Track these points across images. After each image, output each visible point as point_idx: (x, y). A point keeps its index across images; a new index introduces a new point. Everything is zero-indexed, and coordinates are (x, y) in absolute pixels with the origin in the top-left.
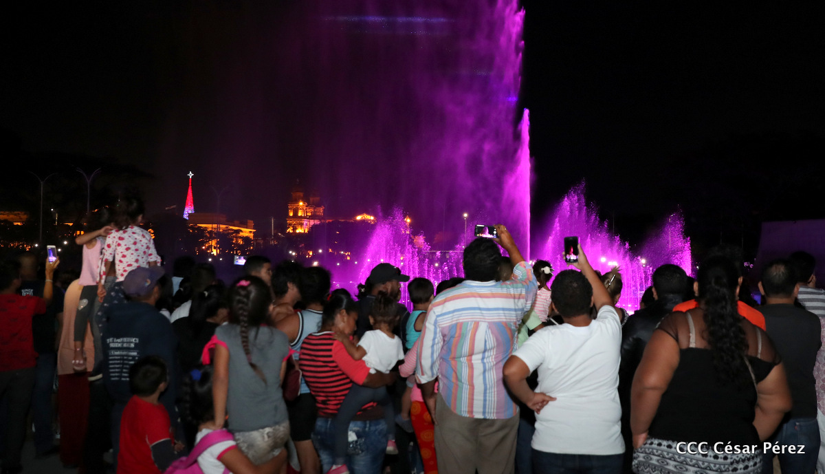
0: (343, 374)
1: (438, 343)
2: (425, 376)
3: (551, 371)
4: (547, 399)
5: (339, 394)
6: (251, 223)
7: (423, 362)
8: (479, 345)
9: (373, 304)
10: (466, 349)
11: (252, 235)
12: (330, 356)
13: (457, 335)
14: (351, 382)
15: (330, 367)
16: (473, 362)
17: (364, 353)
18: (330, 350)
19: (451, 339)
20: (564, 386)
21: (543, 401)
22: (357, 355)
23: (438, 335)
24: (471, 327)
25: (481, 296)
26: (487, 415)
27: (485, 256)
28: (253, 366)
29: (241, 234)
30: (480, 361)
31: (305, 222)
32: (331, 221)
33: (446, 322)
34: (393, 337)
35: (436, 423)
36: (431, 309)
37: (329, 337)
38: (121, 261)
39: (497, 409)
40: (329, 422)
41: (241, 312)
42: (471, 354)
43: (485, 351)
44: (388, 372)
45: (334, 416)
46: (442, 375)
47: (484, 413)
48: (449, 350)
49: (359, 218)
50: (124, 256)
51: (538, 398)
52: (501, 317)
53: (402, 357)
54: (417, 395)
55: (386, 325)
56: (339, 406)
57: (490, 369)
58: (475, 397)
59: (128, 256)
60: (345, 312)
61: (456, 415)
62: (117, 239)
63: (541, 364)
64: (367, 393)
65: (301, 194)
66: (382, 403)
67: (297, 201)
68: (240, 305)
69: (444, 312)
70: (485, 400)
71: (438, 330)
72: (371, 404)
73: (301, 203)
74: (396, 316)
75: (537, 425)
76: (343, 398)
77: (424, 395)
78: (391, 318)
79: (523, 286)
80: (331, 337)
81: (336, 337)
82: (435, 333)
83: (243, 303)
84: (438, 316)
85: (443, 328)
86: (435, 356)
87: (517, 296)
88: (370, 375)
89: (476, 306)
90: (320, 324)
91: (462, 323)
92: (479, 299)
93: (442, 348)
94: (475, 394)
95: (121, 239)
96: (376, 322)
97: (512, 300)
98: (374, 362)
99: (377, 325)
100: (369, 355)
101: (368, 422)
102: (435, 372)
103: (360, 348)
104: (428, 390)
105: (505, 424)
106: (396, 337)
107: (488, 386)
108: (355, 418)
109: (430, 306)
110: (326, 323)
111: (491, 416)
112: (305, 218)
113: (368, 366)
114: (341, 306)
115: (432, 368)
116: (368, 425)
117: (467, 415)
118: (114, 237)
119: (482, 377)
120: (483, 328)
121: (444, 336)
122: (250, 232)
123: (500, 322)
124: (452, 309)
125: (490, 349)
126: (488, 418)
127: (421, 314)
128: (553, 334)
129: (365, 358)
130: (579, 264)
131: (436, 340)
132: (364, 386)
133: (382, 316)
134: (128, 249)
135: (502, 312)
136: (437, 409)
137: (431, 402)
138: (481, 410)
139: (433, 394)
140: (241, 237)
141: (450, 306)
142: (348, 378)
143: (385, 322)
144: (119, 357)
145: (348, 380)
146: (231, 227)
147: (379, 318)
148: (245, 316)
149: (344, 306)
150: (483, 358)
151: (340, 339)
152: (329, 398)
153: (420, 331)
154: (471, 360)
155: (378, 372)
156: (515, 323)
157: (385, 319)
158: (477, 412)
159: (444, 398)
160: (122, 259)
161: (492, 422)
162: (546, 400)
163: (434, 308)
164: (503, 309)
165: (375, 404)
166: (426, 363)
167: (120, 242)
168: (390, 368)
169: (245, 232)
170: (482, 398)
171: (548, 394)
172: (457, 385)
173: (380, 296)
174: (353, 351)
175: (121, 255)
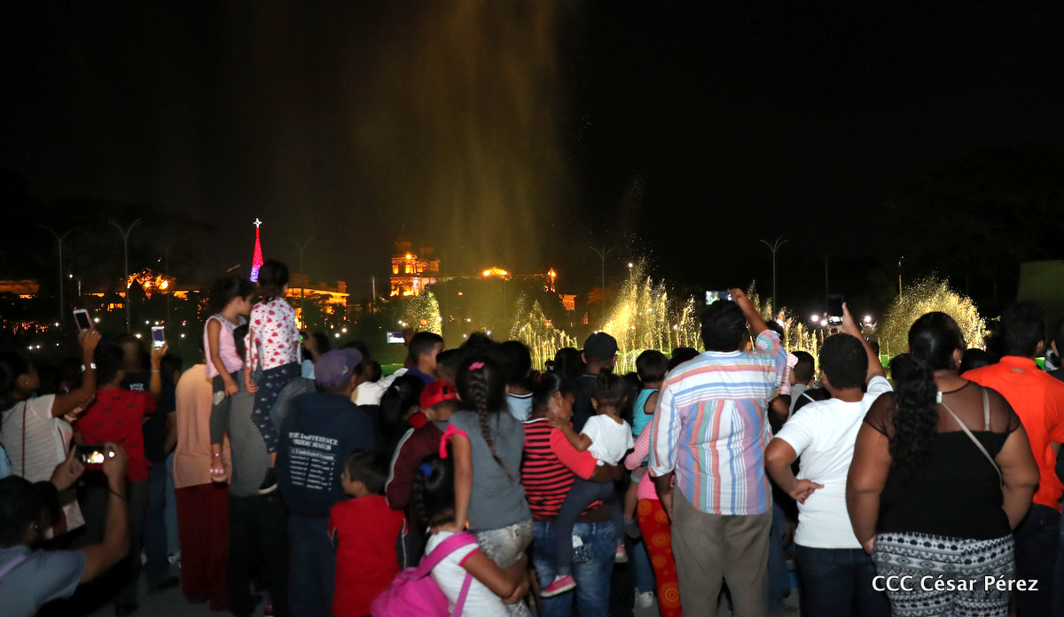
0: (564, 467)
1: (676, 427)
2: (662, 468)
3: (818, 455)
4: (813, 486)
5: (558, 492)
6: (342, 285)
7: (659, 451)
8: (725, 428)
9: (596, 384)
10: (709, 433)
11: (345, 301)
12: (548, 447)
13: (699, 416)
14: (575, 476)
15: (549, 460)
16: (717, 448)
17: (590, 443)
18: (548, 440)
19: (690, 422)
20: (834, 470)
21: (809, 489)
22: (581, 445)
23: (676, 418)
24: (715, 406)
25: (725, 369)
26: (736, 511)
27: (728, 320)
28: (497, 459)
29: (332, 301)
30: (726, 448)
31: (415, 281)
32: (451, 279)
33: (686, 402)
34: (621, 423)
35: (674, 523)
36: (666, 387)
37: (545, 425)
38: (270, 341)
39: (748, 503)
40: (548, 527)
41: (478, 398)
42: (715, 438)
43: (732, 434)
44: (616, 464)
45: (553, 518)
46: (680, 465)
47: (733, 508)
48: (689, 434)
49: (487, 273)
50: (275, 335)
51: (803, 486)
52: (750, 393)
53: (631, 445)
54: (647, 491)
55: (612, 408)
56: (559, 506)
57: (737, 457)
58: (722, 490)
59: (279, 334)
60: (560, 395)
61: (700, 512)
62: (266, 314)
63: (808, 446)
64: (593, 490)
65: (409, 244)
66: (608, 501)
67: (403, 254)
68: (477, 391)
69: (682, 389)
70: (733, 494)
71: (676, 411)
72: (597, 502)
73: (409, 257)
74: (623, 397)
75: (801, 517)
76: (563, 496)
77: (658, 491)
78: (618, 399)
79: (772, 357)
80: (547, 424)
81: (553, 424)
82: (673, 416)
83: (481, 388)
84: (676, 395)
85: (682, 409)
86: (673, 443)
87: (766, 368)
88: (598, 467)
89: (720, 381)
90: (530, 410)
91: (704, 402)
92: (723, 373)
93: (680, 434)
94: (722, 486)
95: (272, 313)
96: (600, 405)
97: (761, 373)
98: (601, 453)
99: (602, 409)
100: (595, 444)
101: (594, 524)
102: (673, 462)
103: (584, 437)
104: (663, 484)
105: (757, 521)
106: (625, 422)
107: (737, 476)
108: (579, 520)
109: (664, 383)
110: (537, 408)
111: (741, 511)
112: (414, 275)
113: (595, 456)
114: (554, 387)
115: (669, 458)
116: (594, 528)
117: (712, 512)
118: (263, 311)
119: (728, 466)
120: (729, 407)
121: (683, 418)
122: (343, 297)
123: (749, 399)
124: (692, 386)
125: (738, 433)
126: (737, 514)
127: (651, 394)
128: (820, 411)
129: (590, 448)
130: (843, 327)
131: (674, 424)
132: (591, 480)
133: (607, 397)
134: (279, 326)
135: (750, 387)
136: (674, 507)
137: (667, 499)
138: (730, 505)
139: (669, 489)
140: (330, 305)
141: (690, 382)
142: (570, 472)
143: (611, 405)
144: (304, 458)
145: (571, 475)
146: (317, 292)
147: (604, 400)
148: (483, 403)
149: (557, 388)
150: (729, 444)
151: (559, 427)
152: (546, 498)
153: (652, 413)
154: (715, 446)
155: (606, 464)
156: (765, 401)
157: (611, 400)
158: (725, 508)
159: (684, 493)
160: (273, 338)
161: (743, 518)
162: (811, 488)
163: (670, 386)
164: (752, 384)
165: (601, 503)
166: (663, 451)
167: (271, 317)
168: (618, 460)
169: (336, 297)
170: (730, 491)
171: (812, 481)
172: (699, 476)
173: (603, 374)
174: (576, 440)
175: (271, 333)
